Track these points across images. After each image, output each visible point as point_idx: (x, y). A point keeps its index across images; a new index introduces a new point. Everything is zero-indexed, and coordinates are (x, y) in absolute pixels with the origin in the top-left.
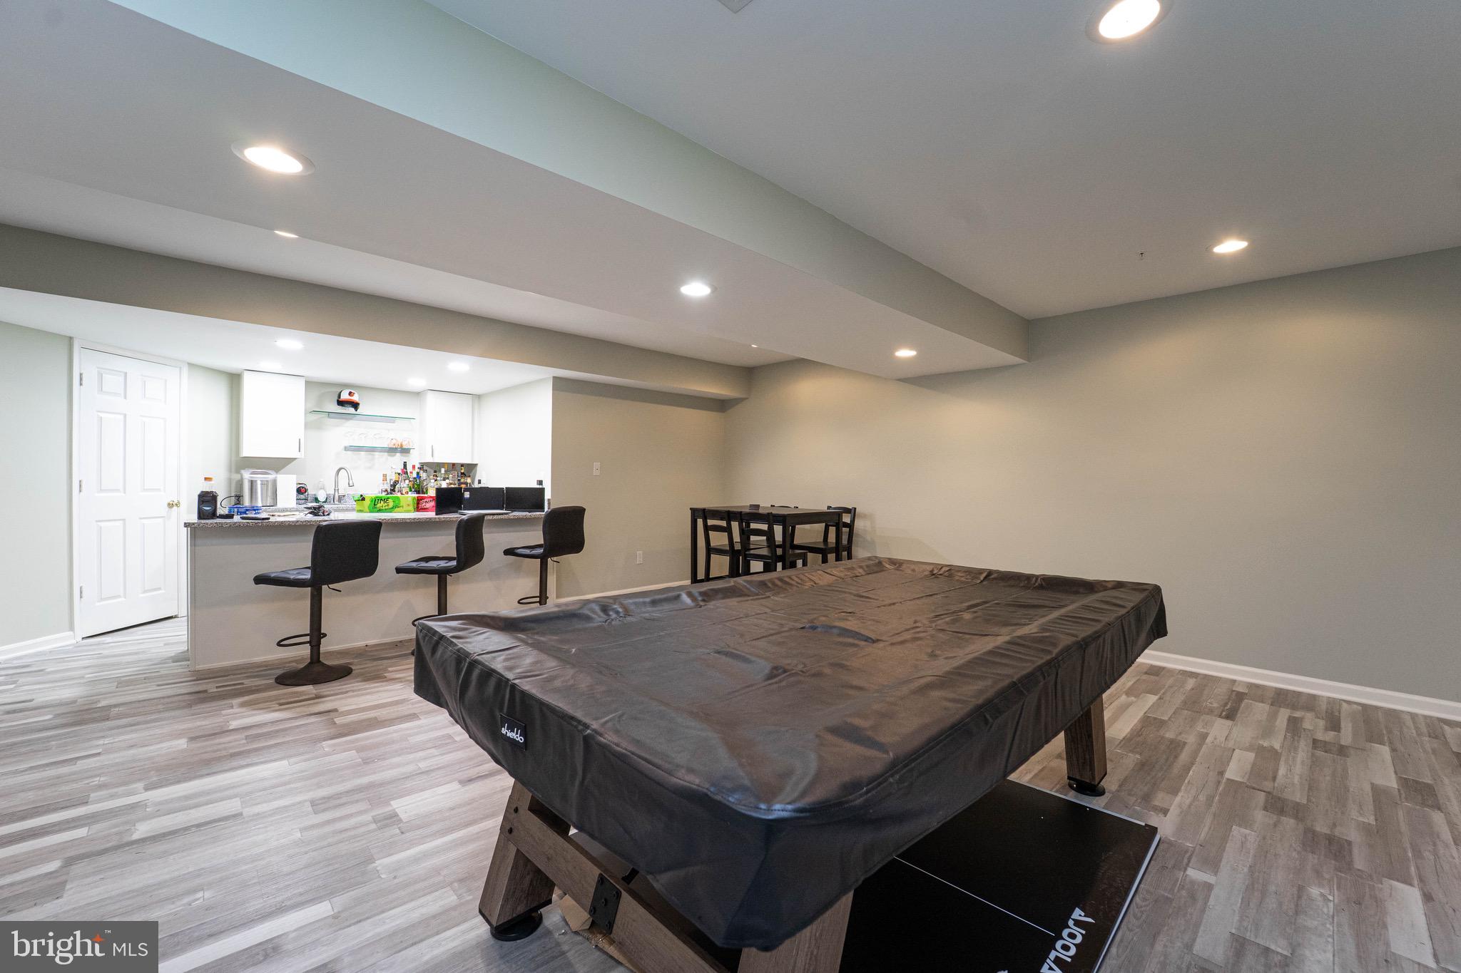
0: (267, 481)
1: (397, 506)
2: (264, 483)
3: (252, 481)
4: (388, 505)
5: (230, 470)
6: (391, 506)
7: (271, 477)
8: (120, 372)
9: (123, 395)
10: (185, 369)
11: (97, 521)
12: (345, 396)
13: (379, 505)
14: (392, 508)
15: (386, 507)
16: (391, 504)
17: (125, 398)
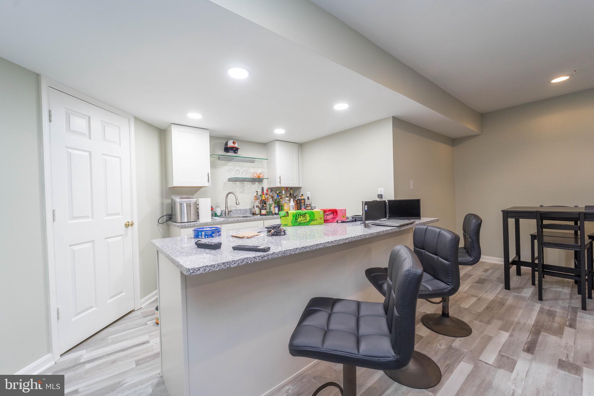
0: (190, 203)
1: (312, 220)
2: (189, 206)
3: (181, 203)
4: (306, 219)
5: (162, 197)
6: (308, 220)
7: (194, 200)
8: (86, 115)
9: (88, 135)
10: (132, 121)
11: (70, 246)
12: (230, 144)
13: (299, 220)
14: (309, 221)
15: (305, 221)
16: (308, 219)
17: (90, 138)
